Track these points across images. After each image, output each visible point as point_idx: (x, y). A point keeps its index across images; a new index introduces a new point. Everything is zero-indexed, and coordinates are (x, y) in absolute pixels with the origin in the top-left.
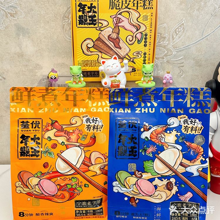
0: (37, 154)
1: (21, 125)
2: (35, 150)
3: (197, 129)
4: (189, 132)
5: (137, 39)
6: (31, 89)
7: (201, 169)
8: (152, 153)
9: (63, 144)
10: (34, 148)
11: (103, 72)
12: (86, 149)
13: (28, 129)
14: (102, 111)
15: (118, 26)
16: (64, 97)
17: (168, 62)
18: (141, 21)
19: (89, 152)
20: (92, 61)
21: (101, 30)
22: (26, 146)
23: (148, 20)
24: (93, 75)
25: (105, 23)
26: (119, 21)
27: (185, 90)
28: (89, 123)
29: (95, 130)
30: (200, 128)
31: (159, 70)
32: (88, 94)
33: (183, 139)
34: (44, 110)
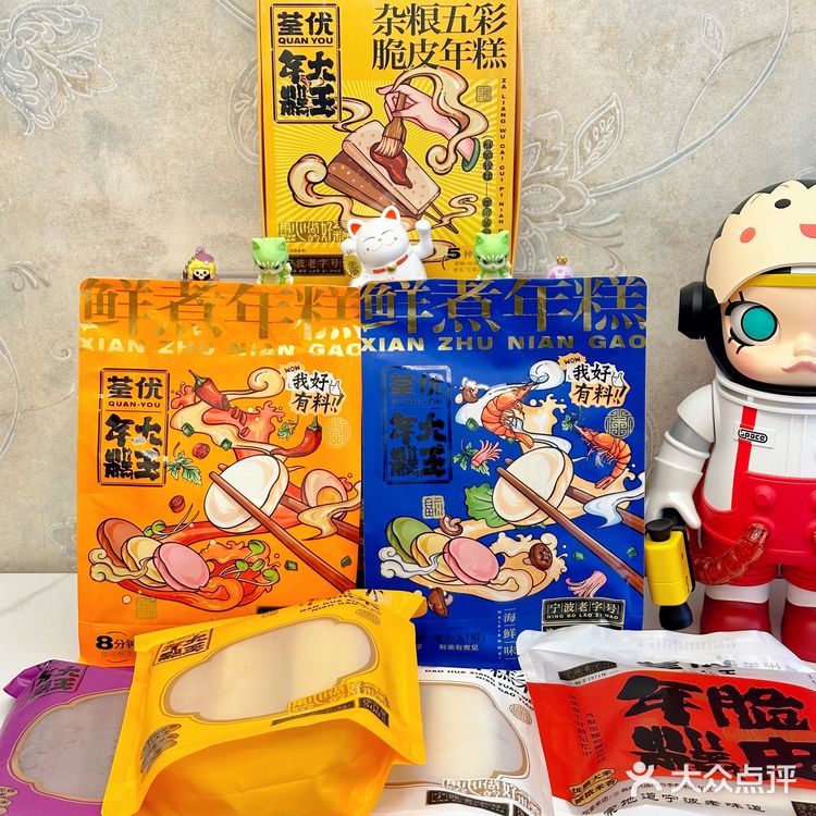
0: (152, 471)
1: (109, 388)
2: (147, 459)
3: (613, 392)
4: (591, 402)
5: (460, 158)
6: (140, 284)
7: (625, 505)
8: (489, 463)
9: (226, 445)
10: (146, 454)
11: (353, 257)
12: (292, 462)
13: (129, 401)
14: (340, 353)
15: (402, 118)
16: (233, 311)
17: (570, 230)
18: (470, 102)
19: (301, 473)
20: (320, 223)
21: (348, 131)
22: (121, 449)
23: (494, 101)
24: (326, 267)
25: (361, 110)
26: (404, 102)
27: (577, 284)
28: (302, 389)
29: (321, 409)
30: (621, 390)
31: (543, 258)
32: (303, 303)
33: (572, 421)
34: (174, 348)
